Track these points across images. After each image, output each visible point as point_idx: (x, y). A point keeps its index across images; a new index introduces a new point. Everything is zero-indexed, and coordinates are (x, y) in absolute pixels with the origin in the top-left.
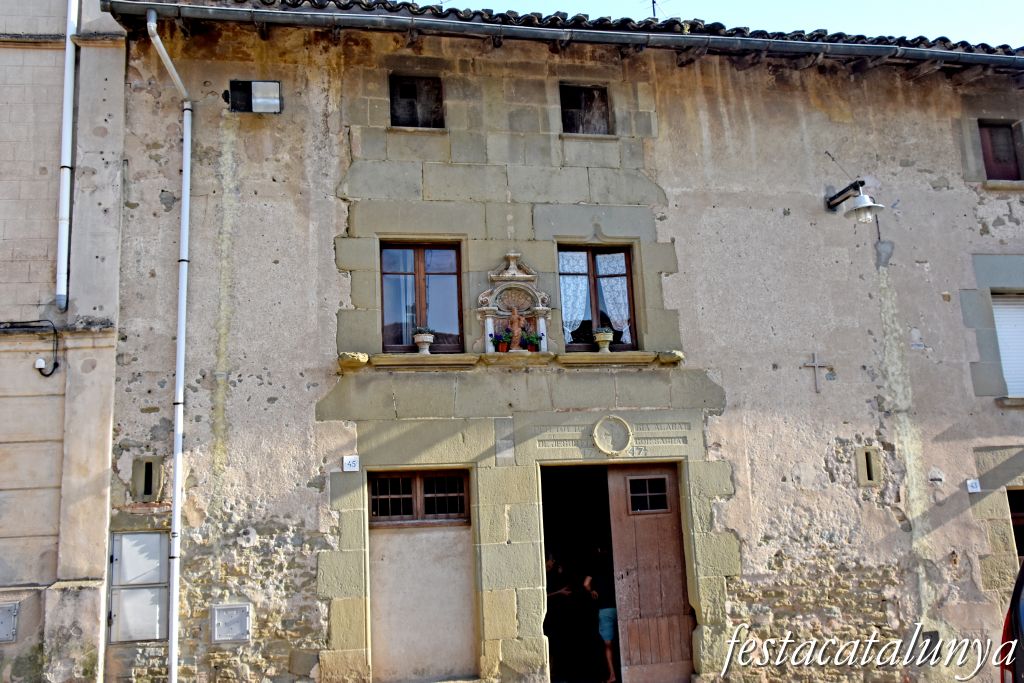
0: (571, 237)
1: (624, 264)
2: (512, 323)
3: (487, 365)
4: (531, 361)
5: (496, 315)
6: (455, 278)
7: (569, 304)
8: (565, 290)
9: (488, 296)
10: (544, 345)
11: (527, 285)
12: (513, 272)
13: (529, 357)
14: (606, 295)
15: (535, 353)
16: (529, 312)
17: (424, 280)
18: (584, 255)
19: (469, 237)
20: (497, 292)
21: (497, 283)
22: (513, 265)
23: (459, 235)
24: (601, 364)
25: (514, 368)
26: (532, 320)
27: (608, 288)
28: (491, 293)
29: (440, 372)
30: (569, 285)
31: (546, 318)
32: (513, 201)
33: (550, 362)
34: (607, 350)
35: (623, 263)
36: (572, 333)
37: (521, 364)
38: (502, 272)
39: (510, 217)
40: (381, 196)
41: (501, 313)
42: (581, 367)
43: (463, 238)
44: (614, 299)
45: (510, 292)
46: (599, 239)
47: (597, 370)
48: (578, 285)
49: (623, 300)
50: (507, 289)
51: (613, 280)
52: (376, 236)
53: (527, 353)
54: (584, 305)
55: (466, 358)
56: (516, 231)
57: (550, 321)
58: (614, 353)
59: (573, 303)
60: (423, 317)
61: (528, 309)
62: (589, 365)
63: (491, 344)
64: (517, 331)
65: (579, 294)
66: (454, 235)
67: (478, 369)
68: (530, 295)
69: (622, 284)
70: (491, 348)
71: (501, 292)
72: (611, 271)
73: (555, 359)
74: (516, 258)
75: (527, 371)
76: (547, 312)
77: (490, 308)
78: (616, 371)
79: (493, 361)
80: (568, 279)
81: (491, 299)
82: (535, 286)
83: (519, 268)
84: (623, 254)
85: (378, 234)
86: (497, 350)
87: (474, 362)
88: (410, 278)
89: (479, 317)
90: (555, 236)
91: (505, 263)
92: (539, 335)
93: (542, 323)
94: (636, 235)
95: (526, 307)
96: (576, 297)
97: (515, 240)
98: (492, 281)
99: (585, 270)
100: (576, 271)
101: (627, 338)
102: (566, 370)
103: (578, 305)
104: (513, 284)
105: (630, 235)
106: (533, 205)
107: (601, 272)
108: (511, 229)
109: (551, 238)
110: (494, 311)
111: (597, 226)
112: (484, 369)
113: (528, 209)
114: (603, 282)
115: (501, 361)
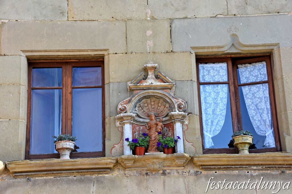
0: (208, 48)
1: (266, 72)
2: (150, 129)
3: (125, 168)
4: (168, 163)
5: (134, 122)
6: (100, 90)
7: (210, 111)
8: (205, 98)
9: (126, 104)
10: (180, 147)
11: (165, 93)
12: (151, 81)
13: (164, 159)
14: (248, 102)
15: (170, 155)
16: (167, 118)
17: (71, 93)
18: (224, 65)
19: (111, 52)
20: (135, 100)
21: (135, 92)
22: (151, 75)
23: (101, 50)
24: (240, 167)
25: (152, 171)
26: (170, 126)
27: (250, 96)
28: (130, 101)
29: (78, 176)
30: (210, 93)
31: (183, 123)
32: (153, 18)
33: (187, 164)
34: (246, 152)
35: (264, 71)
36: (212, 138)
37: (156, 166)
38: (140, 82)
39: (149, 33)
40: (27, 18)
41: (141, 120)
42: (219, 169)
43: (105, 53)
44: (256, 105)
45: (149, 101)
46: (237, 49)
47: (236, 172)
48: (218, 93)
49: (265, 105)
50: (145, 97)
51: (254, 88)
52: (22, 54)
53: (162, 155)
54: (225, 111)
55: (103, 161)
56: (155, 45)
57: (187, 125)
58: (253, 155)
59: (214, 111)
60: (69, 126)
61: (167, 116)
62: (227, 167)
63: (128, 148)
64: (154, 135)
65: (219, 101)
66: (96, 51)
67: (116, 173)
68: (167, 102)
69: (263, 91)
70: (128, 152)
71: (140, 100)
72: (252, 80)
73: (191, 161)
74: (155, 68)
75: (164, 173)
76: (184, 117)
77: (128, 114)
78: (257, 173)
79: (129, 164)
80: (208, 88)
81: (129, 107)
82: (172, 94)
83: (157, 77)
84: (264, 63)
85: (24, 51)
86: (134, 153)
87: (111, 166)
88: (57, 92)
89: (118, 124)
90: (193, 48)
91: (143, 73)
92: (176, 138)
93: (178, 127)
94: (274, 42)
95: (165, 113)
96: (217, 104)
97: (154, 53)
98: (132, 90)
99: (225, 79)
100: (217, 80)
101: (270, 142)
102: (204, 172)
103: (218, 112)
104: (151, 92)
105: (268, 42)
106: (172, 20)
107: (243, 80)
108: (150, 43)
109: (189, 49)
110: (133, 117)
111: (234, 36)
112: (122, 172)
113: (167, 25)
114: (245, 90)
115: (138, 164)
